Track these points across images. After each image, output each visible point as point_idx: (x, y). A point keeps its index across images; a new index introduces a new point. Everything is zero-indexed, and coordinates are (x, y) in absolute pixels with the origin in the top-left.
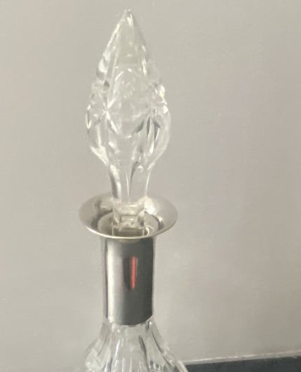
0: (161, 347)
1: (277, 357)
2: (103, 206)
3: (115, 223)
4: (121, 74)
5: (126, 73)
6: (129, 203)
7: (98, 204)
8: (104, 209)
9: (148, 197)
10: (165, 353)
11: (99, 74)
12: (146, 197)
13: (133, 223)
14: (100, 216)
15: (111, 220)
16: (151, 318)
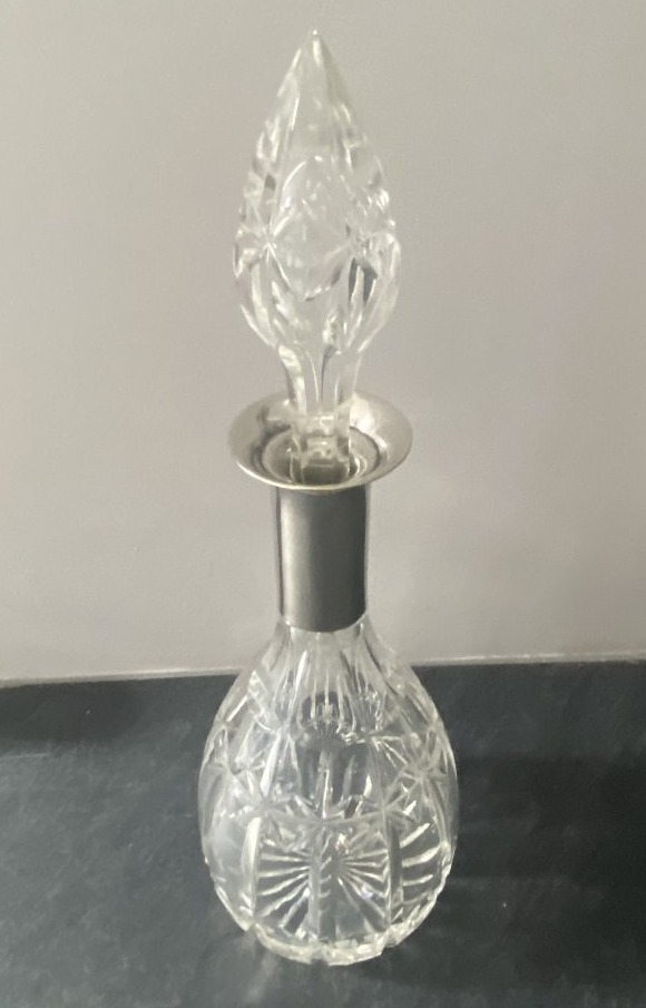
0: (381, 662)
1: (603, 660)
2: (272, 418)
3: (294, 448)
4: (301, 165)
5: (312, 164)
6: (320, 413)
7: (263, 415)
8: (276, 422)
9: (361, 397)
10: (389, 673)
11: (256, 166)
12: (355, 397)
13: (328, 452)
14: (268, 435)
15: (287, 443)
16: (363, 617)
